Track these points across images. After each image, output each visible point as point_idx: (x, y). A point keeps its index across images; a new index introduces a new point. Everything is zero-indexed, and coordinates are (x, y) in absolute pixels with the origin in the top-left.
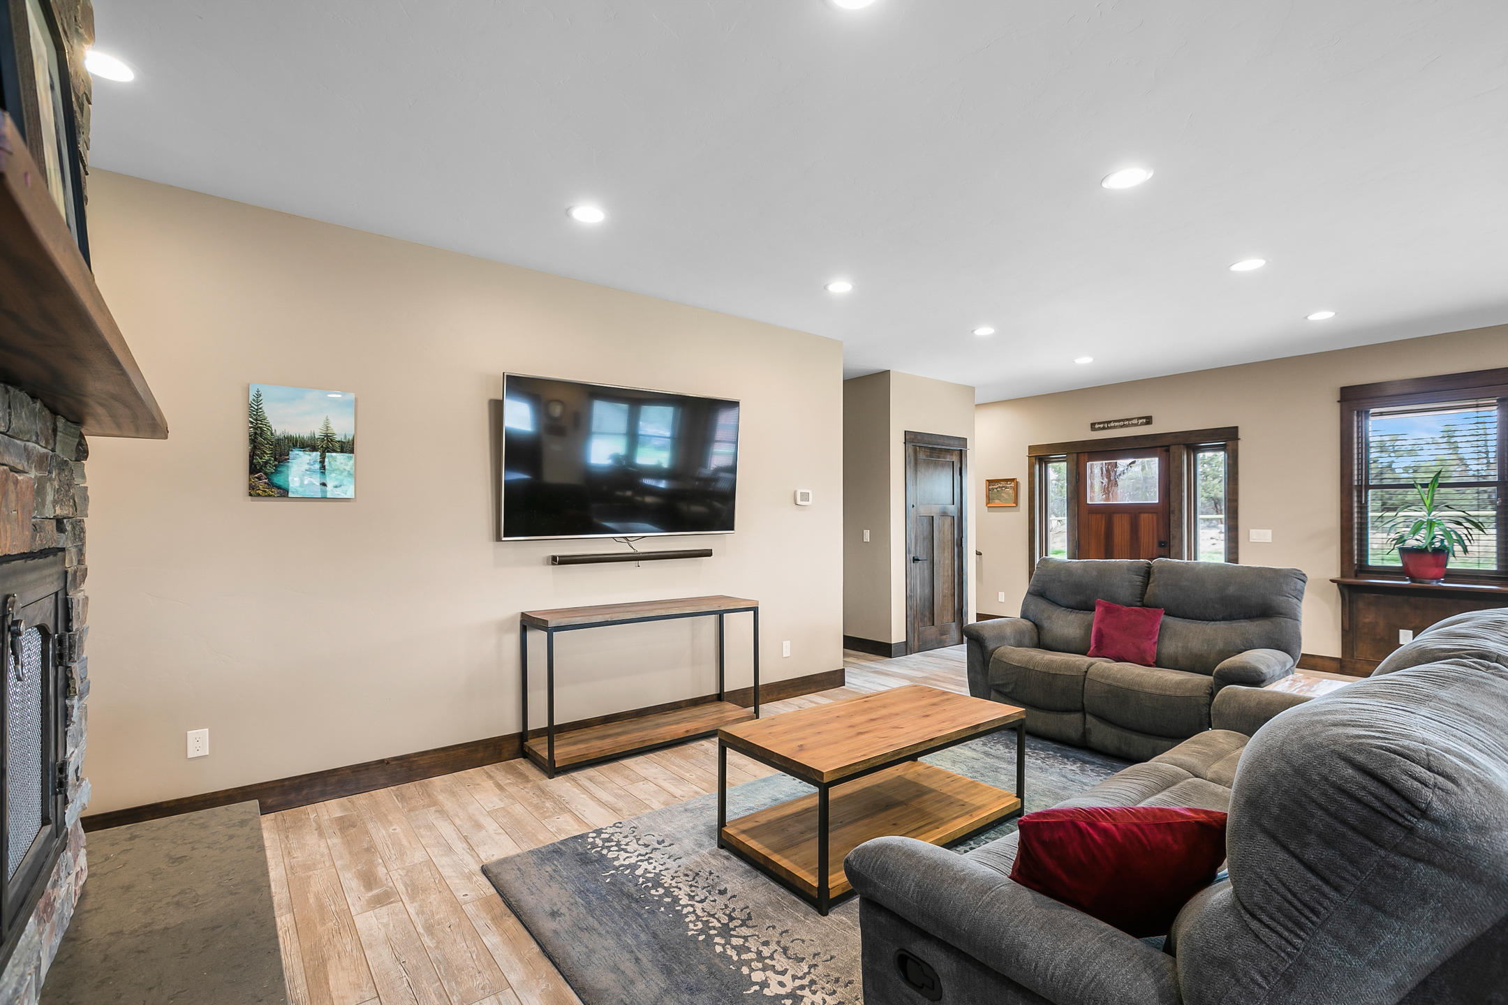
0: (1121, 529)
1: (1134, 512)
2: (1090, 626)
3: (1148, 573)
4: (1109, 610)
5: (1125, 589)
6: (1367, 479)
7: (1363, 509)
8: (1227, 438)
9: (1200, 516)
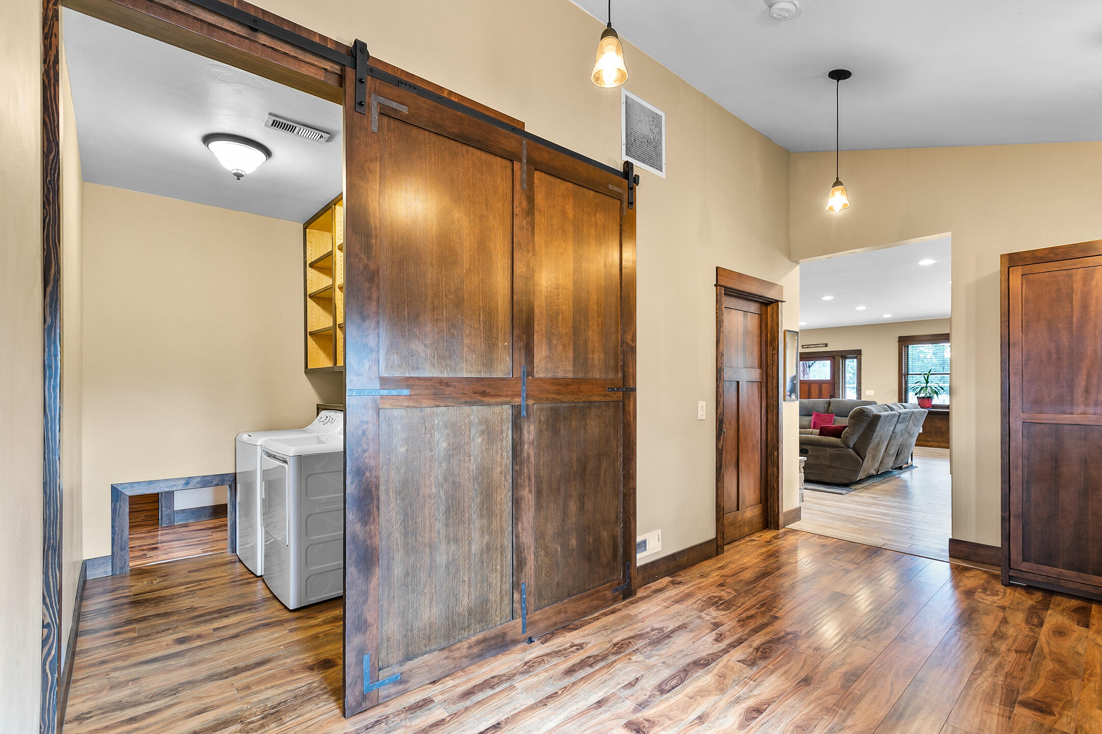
0: (815, 390)
1: (820, 383)
2: (811, 421)
3: (829, 403)
4: (817, 415)
5: (822, 409)
6: (908, 371)
7: (906, 382)
8: (857, 354)
9: (847, 386)
